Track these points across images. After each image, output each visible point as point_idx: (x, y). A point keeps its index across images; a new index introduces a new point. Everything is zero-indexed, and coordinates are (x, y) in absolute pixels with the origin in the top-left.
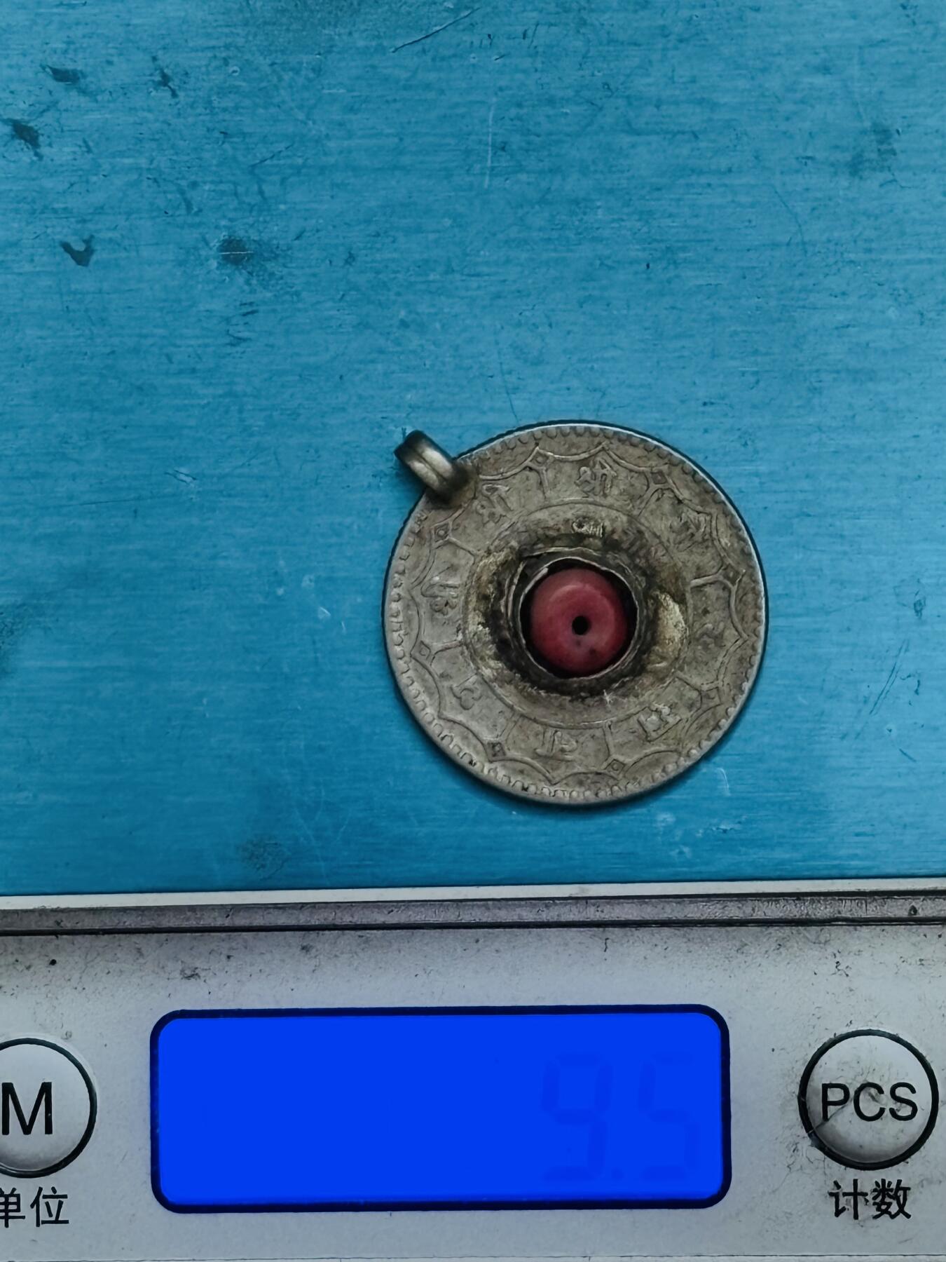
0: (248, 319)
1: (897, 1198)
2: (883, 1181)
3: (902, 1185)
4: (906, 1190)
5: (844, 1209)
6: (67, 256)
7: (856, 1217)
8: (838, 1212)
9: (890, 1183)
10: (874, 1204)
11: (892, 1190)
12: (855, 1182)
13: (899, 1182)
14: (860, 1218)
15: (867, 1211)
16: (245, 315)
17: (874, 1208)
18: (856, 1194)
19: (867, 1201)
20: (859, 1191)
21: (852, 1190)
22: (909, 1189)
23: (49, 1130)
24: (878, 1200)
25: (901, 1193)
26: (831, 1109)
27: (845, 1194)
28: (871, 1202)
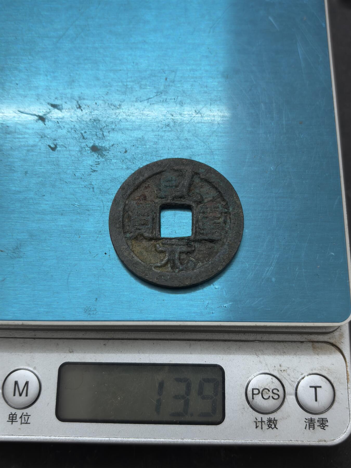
0: (97, 165)
1: (274, 423)
2: (270, 418)
3: (276, 419)
4: (276, 421)
5: (258, 426)
6: (49, 148)
7: (262, 429)
8: (257, 427)
9: (272, 418)
10: (267, 425)
11: (272, 421)
12: (262, 418)
13: (274, 418)
14: (263, 429)
15: (265, 427)
16: (96, 164)
17: (268, 426)
18: (262, 422)
19: (265, 424)
20: (262, 421)
21: (260, 420)
22: (277, 420)
23: (27, 395)
24: (268, 423)
25: (275, 422)
26: (254, 396)
27: (258, 422)
28: (266, 424)
